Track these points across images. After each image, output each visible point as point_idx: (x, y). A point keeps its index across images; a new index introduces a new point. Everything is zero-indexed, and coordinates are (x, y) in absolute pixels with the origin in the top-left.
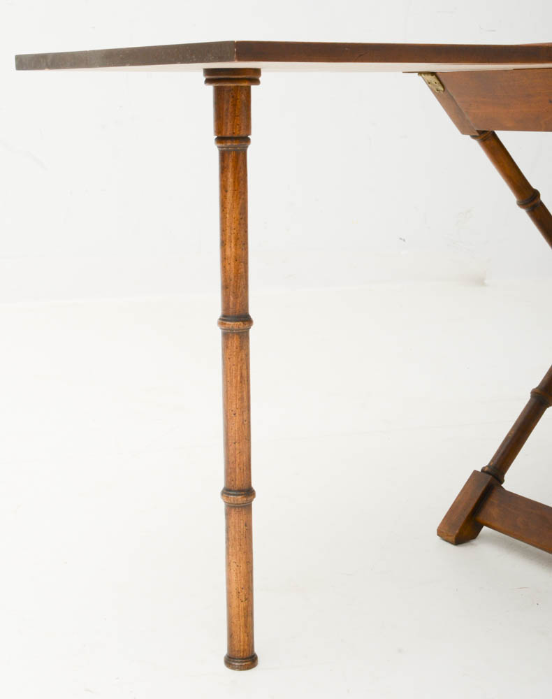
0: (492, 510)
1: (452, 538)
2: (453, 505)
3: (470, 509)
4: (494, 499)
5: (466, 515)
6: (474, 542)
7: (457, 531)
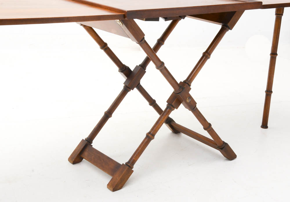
0: (86, 153)
1: (72, 162)
2: (74, 151)
3: (78, 153)
4: (87, 150)
5: (77, 154)
6: (81, 163)
7: (74, 160)
